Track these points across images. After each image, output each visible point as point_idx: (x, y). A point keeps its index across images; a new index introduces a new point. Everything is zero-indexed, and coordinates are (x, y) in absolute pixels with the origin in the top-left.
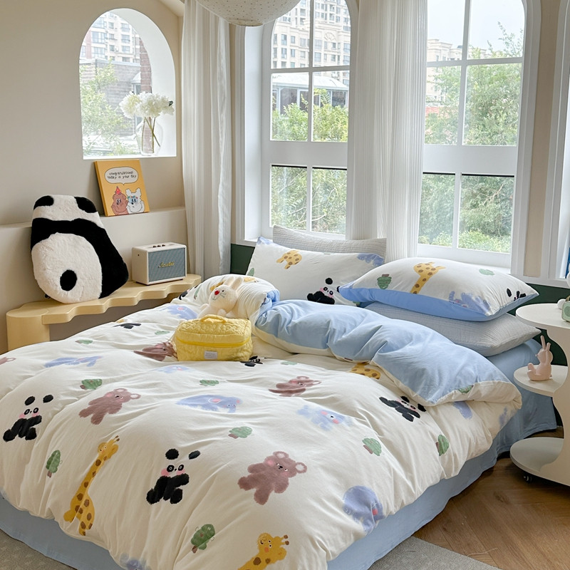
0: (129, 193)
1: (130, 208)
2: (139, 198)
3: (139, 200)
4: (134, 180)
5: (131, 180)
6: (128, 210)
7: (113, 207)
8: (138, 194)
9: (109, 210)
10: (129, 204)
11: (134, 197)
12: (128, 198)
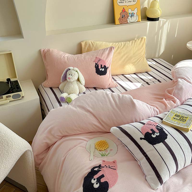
0: (130, 11)
2: (136, 13)
5: (132, 3)
7: (119, 19)
8: (135, 11)
9: (117, 22)
10: (129, 17)
11: (133, 13)
12: (129, 14)
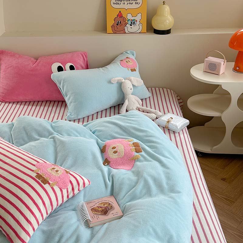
0: (130, 17)
1: (128, 28)
2: (138, 21)
3: (138, 23)
4: (138, 6)
5: (134, 6)
6: (126, 30)
7: (113, 26)
8: (138, 18)
9: (109, 29)
10: (128, 25)
11: (134, 19)
12: (128, 20)
